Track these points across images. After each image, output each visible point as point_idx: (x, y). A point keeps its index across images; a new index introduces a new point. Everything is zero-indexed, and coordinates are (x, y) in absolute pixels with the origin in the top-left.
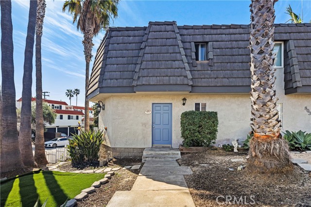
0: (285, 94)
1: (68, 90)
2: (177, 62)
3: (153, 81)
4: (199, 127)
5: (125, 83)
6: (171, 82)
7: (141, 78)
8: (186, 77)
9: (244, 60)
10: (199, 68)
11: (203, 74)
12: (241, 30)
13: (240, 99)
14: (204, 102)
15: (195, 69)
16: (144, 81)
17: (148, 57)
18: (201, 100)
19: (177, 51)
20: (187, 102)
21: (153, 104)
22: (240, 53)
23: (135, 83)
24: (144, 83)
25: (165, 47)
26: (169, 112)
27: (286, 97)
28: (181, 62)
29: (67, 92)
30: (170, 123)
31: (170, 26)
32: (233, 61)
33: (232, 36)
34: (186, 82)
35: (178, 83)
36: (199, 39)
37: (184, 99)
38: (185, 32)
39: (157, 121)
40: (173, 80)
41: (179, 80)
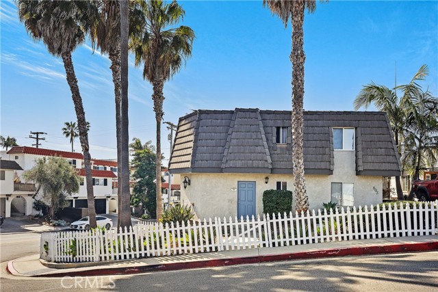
0: (357, 175)
1: (67, 124)
2: (259, 147)
3: (239, 164)
4: (277, 204)
5: (214, 164)
6: (254, 165)
7: (229, 162)
8: (266, 161)
9: (318, 146)
10: (279, 151)
11: (282, 157)
12: (317, 117)
13: (317, 179)
14: (285, 181)
15: (276, 152)
16: (231, 164)
17: (234, 142)
18: (282, 179)
19: (259, 137)
20: (270, 180)
21: (238, 182)
22: (315, 139)
23: (223, 166)
24: (231, 165)
25: (249, 133)
26: (253, 189)
27: (357, 177)
28: (262, 147)
29: (66, 127)
30: (254, 200)
31: (254, 113)
32: (309, 146)
33: (309, 121)
34: (266, 166)
35: (260, 166)
36: (279, 123)
37: (267, 178)
38: (267, 116)
39: (242, 198)
40: (256, 164)
41: (261, 164)
